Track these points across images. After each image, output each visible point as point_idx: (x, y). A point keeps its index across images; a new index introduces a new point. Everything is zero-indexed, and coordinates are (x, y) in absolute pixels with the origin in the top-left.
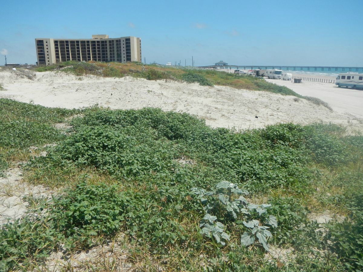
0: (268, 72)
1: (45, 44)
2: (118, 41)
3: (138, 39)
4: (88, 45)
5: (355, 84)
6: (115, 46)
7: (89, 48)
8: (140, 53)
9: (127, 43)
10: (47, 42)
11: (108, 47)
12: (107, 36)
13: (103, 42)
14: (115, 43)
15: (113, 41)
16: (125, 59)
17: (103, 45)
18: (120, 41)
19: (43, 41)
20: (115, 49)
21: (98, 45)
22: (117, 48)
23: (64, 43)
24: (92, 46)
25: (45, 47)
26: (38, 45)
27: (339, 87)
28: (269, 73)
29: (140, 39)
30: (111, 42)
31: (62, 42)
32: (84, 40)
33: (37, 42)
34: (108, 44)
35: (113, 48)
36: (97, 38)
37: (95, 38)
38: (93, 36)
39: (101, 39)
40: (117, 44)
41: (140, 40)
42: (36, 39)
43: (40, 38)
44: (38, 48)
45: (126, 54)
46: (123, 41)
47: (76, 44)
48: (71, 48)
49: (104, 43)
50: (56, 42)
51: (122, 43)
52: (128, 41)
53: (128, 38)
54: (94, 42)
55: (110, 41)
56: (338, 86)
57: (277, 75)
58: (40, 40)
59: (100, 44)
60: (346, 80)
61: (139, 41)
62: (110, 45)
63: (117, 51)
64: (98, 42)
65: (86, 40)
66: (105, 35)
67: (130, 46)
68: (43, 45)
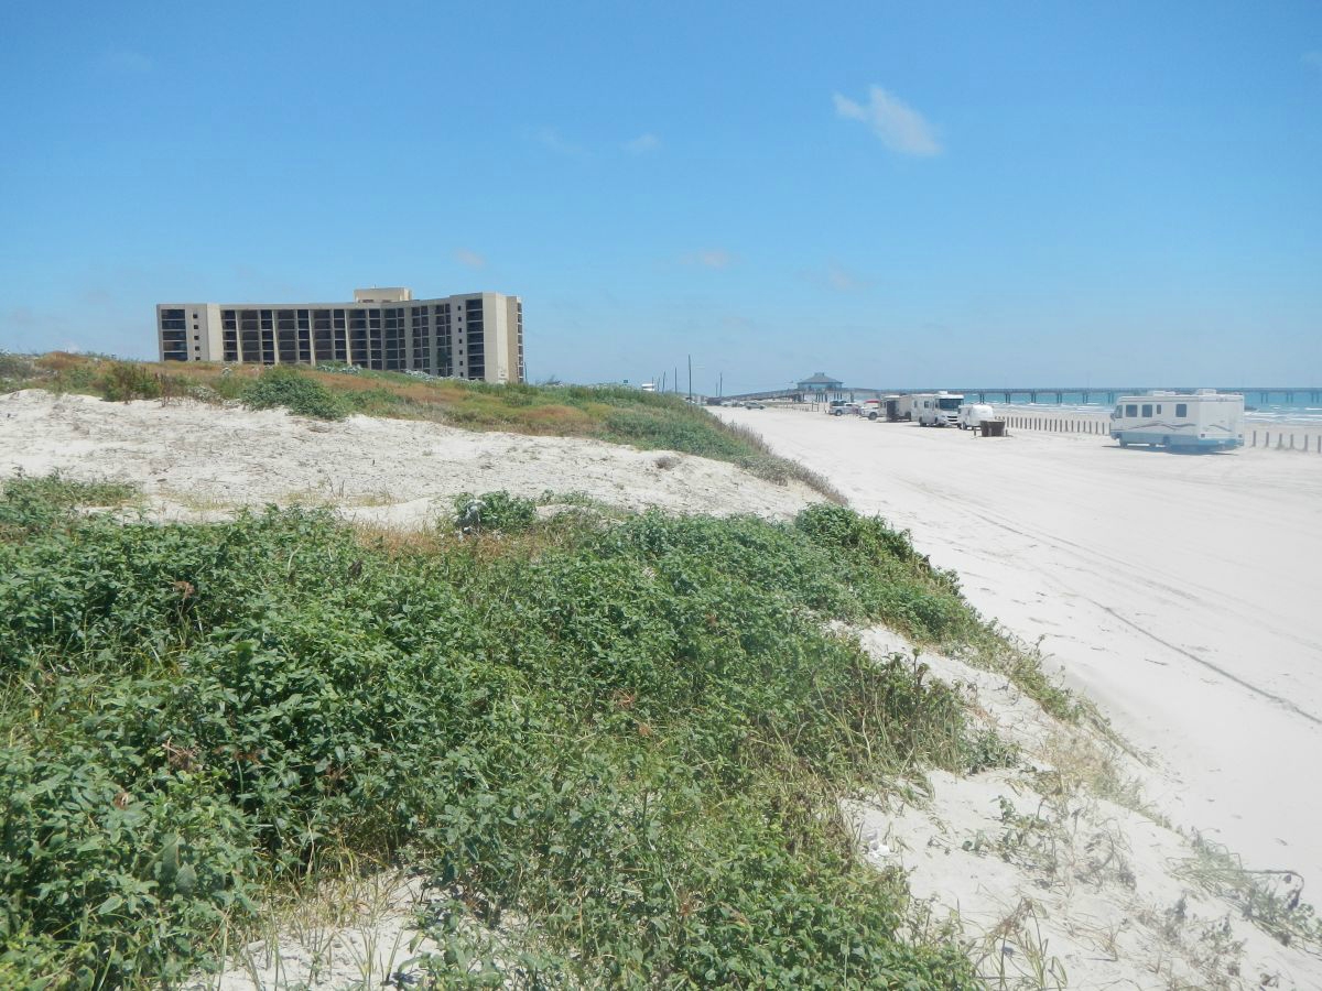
0: (919, 405)
1: (189, 321)
2: (443, 309)
3: (511, 300)
4: (340, 324)
5: (1167, 431)
6: (432, 327)
7: (341, 334)
8: (518, 349)
9: (470, 316)
10: (195, 316)
11: (408, 328)
12: (406, 292)
13: (390, 312)
14: (432, 316)
15: (425, 309)
16: (465, 369)
17: (390, 324)
18: (448, 311)
19: (183, 311)
20: (432, 337)
21: (375, 323)
22: (440, 331)
23: (256, 317)
24: (351, 326)
25: (190, 332)
26: (165, 325)
27: (1124, 445)
28: (921, 406)
29: (519, 301)
30: (419, 311)
31: (249, 315)
32: (324, 308)
33: (163, 317)
34: (408, 318)
35: (426, 331)
36: (372, 301)
37: (365, 301)
38: (357, 292)
39: (387, 301)
40: (439, 320)
41: (519, 305)
42: (158, 306)
43: (173, 302)
44: (166, 336)
45: (469, 352)
46: (459, 308)
47: (296, 319)
48: (281, 336)
49: (393, 315)
50: (228, 315)
51: (454, 314)
52: (474, 306)
53: (473, 298)
54: (357, 313)
55: (415, 311)
56: (1117, 442)
57: (946, 413)
58: (173, 308)
59: (382, 319)
60: (1140, 419)
61: (516, 310)
62: (415, 322)
63: (440, 341)
64: (374, 312)
65: (333, 308)
66: (400, 291)
67: (480, 326)
68: (182, 325)
